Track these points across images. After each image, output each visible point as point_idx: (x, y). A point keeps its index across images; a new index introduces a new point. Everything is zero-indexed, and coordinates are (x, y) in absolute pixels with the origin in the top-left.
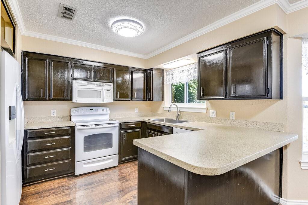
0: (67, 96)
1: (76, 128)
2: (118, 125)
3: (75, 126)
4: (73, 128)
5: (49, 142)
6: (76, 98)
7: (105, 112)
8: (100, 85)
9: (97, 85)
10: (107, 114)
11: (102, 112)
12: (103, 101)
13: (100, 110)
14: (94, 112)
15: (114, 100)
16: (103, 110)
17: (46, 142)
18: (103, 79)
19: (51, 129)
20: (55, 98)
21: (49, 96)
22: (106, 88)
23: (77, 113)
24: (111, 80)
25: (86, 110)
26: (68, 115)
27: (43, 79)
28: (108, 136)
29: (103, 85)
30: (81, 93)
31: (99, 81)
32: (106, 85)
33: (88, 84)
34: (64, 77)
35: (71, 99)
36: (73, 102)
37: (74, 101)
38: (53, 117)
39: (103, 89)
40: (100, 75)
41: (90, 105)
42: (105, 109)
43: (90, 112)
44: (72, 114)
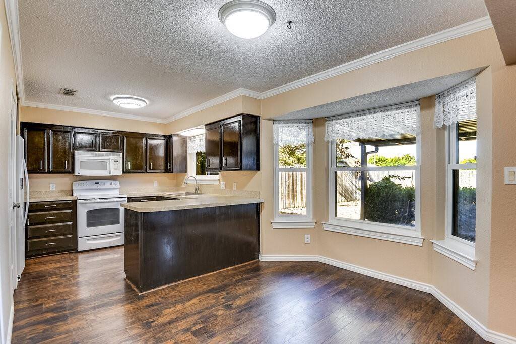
0: (68, 168)
1: (79, 202)
2: (126, 199)
3: (76, 200)
4: (75, 202)
5: (50, 215)
6: (78, 171)
7: (114, 186)
8: (106, 155)
9: (103, 155)
10: (117, 188)
11: (110, 186)
12: (110, 173)
13: (107, 184)
14: (100, 186)
15: (124, 172)
16: (111, 184)
17: (46, 216)
18: (111, 149)
19: (52, 203)
20: (56, 171)
21: (49, 169)
22: (113, 159)
23: (79, 187)
24: (121, 149)
25: (91, 184)
26: (70, 189)
27: (43, 150)
28: (115, 211)
29: (110, 155)
30: (84, 165)
31: (106, 150)
32: (113, 155)
33: (92, 155)
34: (65, 148)
35: (73, 171)
36: (75, 175)
37: (76, 173)
38: (53, 192)
39: (109, 160)
40: (107, 144)
41: (96, 178)
42: (113, 182)
43: (96, 186)
44: (74, 188)
